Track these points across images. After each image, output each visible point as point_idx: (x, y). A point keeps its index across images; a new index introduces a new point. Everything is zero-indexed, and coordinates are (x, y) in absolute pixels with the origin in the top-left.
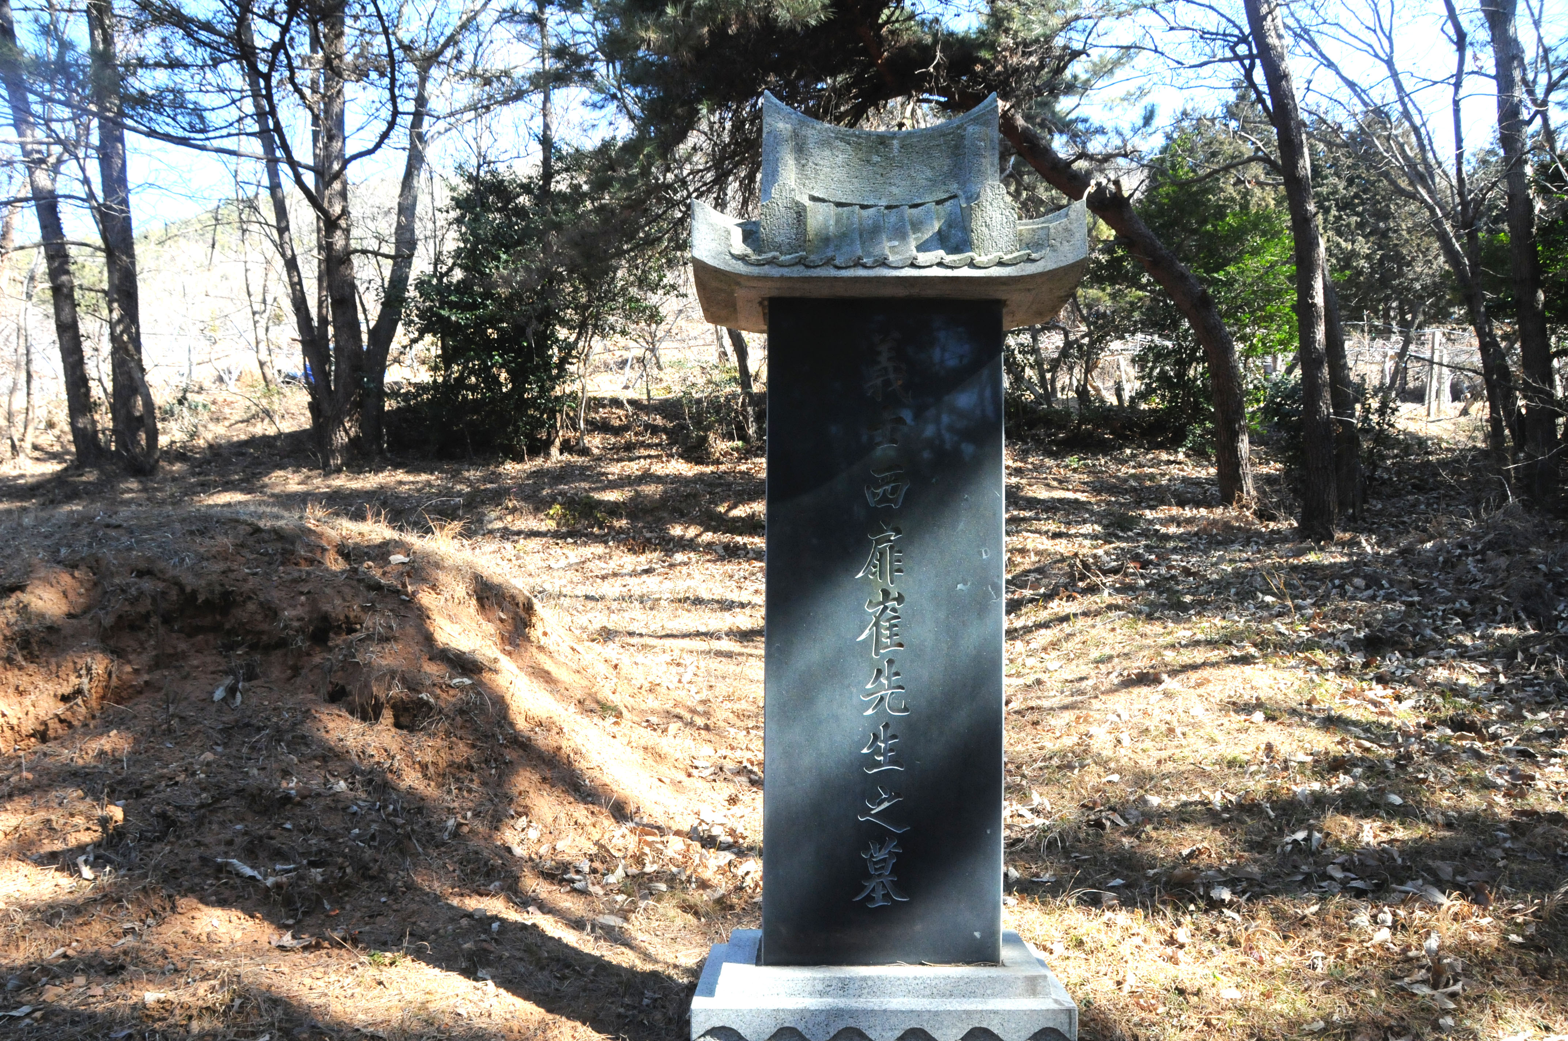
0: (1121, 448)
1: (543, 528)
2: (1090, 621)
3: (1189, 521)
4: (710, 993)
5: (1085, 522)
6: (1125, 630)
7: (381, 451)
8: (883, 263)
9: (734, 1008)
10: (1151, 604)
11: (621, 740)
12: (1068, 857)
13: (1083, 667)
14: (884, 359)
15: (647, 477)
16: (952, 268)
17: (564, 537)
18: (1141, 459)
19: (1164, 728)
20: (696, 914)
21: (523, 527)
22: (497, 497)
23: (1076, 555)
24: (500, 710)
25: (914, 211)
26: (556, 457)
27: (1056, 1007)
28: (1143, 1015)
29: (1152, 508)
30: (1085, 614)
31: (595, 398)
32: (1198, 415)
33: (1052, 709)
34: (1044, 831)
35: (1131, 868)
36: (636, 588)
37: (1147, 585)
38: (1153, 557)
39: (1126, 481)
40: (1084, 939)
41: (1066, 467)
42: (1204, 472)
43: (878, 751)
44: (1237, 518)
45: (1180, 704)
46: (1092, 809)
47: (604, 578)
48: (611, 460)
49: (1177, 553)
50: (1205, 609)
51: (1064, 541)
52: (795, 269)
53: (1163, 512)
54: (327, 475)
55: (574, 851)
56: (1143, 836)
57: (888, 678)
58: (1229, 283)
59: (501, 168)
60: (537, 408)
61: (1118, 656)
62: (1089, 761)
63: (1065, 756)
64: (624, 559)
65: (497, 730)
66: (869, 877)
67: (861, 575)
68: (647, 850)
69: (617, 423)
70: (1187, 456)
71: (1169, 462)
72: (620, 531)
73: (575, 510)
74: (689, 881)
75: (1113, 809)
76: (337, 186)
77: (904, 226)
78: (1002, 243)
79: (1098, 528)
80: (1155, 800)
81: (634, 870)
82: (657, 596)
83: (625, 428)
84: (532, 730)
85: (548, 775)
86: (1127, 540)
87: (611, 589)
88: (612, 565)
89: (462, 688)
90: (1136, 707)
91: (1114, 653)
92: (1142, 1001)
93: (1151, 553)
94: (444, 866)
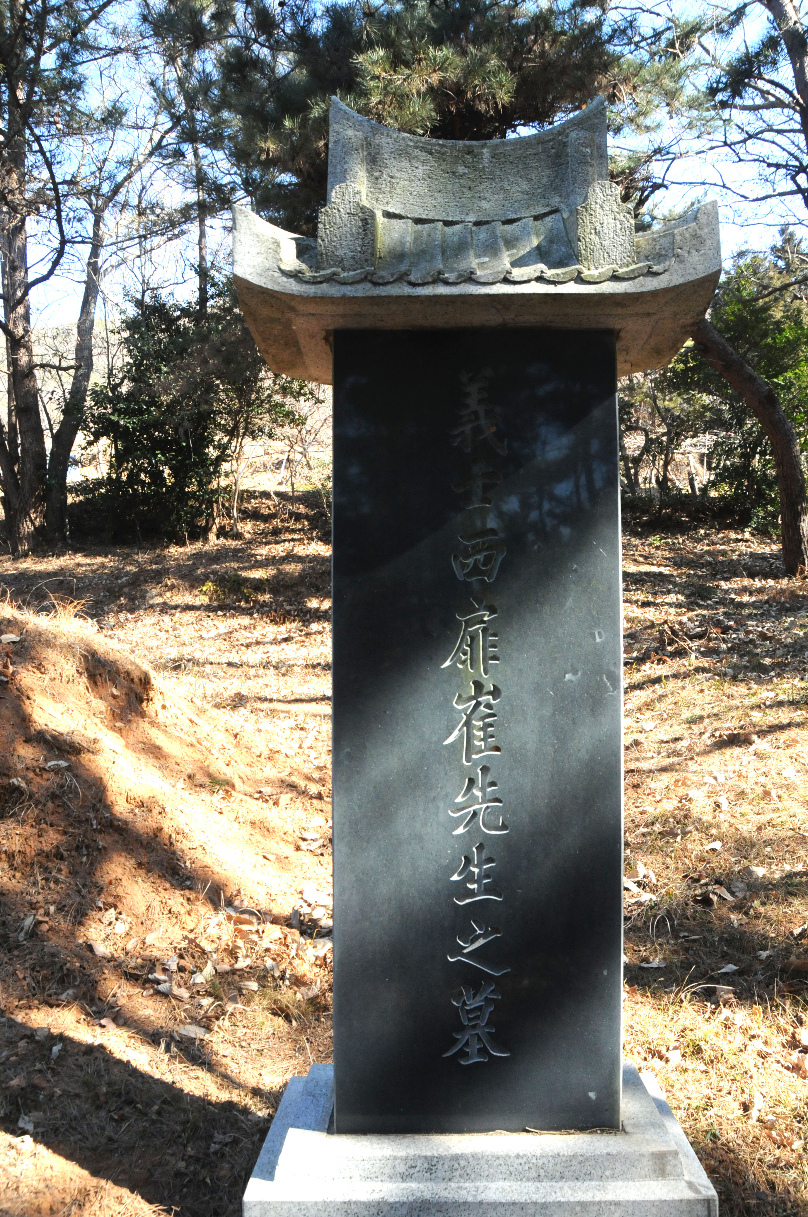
0: (696, 528)
1: (197, 603)
2: (680, 683)
3: (760, 590)
4: (269, 1175)
5: (669, 592)
6: (713, 691)
7: (64, 538)
8: (470, 278)
9: (296, 1199)
10: (734, 667)
11: (229, 816)
12: (676, 937)
13: (676, 727)
14: (472, 402)
15: (290, 557)
16: (554, 283)
17: (215, 610)
18: (713, 537)
19: (759, 790)
20: (288, 1018)
21: (180, 602)
22: (157, 577)
23: (666, 622)
24: (97, 793)
25: (508, 227)
26: (214, 541)
27: (690, 1195)
28: (777, 1152)
29: (726, 579)
30: (675, 676)
31: (247, 491)
32: (761, 499)
33: (650, 771)
34: (652, 908)
35: (743, 950)
36: (276, 655)
37: (729, 649)
38: (732, 623)
39: (702, 556)
40: (702, 1044)
41: (650, 545)
42: (767, 548)
43: (470, 878)
44: (800, 588)
45: (772, 765)
46: (697, 880)
47: (248, 646)
48: (261, 543)
49: (752, 620)
50: (784, 671)
51: (652, 609)
52: (360, 286)
53: (736, 583)
54: (15, 559)
55: (165, 945)
56: (752, 912)
57: (483, 789)
58: (788, 387)
59: (163, 294)
60: (197, 500)
61: (709, 716)
62: (690, 828)
63: (666, 821)
64: (267, 629)
65: (92, 815)
66: (461, 1028)
67: (448, 663)
68: (240, 943)
69: (266, 512)
70: (753, 535)
71: (737, 541)
72: (264, 604)
73: (225, 587)
74: (282, 978)
75: (718, 882)
76: (20, 310)
77: (495, 242)
78: (616, 254)
79: (681, 597)
80: (760, 871)
81: (225, 967)
82: (291, 663)
83: (274, 516)
84: (132, 811)
85: (145, 860)
86: (707, 608)
87: (254, 656)
88: (256, 635)
89: (57, 771)
90: (730, 768)
91: (705, 714)
92: (774, 1133)
93: (730, 619)
94: (14, 974)
